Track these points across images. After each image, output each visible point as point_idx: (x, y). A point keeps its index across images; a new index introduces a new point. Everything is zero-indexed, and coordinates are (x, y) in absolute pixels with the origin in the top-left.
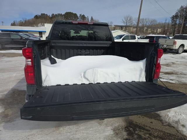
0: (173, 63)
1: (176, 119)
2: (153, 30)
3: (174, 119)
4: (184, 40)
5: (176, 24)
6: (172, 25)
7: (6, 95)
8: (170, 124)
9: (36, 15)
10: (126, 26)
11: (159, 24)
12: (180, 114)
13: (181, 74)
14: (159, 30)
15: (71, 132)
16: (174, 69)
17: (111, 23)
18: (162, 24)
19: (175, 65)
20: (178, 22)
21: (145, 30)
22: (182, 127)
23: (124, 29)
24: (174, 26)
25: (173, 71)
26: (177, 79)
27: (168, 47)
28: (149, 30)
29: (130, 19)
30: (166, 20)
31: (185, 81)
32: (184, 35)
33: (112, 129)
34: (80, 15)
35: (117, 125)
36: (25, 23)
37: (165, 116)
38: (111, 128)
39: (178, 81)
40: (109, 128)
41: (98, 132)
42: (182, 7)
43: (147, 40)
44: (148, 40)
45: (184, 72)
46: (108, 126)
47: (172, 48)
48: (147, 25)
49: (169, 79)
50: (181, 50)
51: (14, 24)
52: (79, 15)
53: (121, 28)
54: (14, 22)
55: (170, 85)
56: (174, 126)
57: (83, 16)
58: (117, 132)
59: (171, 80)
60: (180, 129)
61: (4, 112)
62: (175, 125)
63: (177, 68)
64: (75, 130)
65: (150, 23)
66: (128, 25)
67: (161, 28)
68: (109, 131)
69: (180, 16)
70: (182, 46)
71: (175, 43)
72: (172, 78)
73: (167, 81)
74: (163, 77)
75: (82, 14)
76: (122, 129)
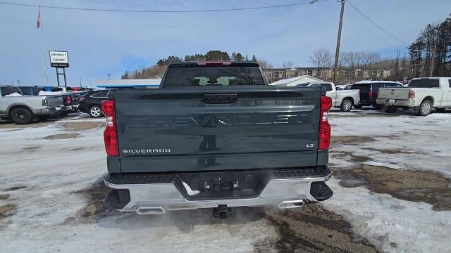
0: (406, 133)
1: (382, 233)
2: (373, 74)
3: (377, 232)
4: (431, 89)
5: (420, 59)
6: (413, 62)
7: (94, 184)
8: (367, 241)
9: (161, 60)
10: (319, 69)
11: (386, 61)
12: (393, 224)
13: (417, 153)
14: (386, 73)
15: (181, 244)
16: (405, 144)
17: (290, 63)
18: (392, 61)
19: (408, 137)
20: (424, 55)
21: (356, 73)
22: (390, 247)
23: (314, 74)
24: (417, 63)
25: (400, 147)
26: (406, 162)
27: (397, 104)
28: (365, 73)
29: (326, 56)
30: (399, 52)
31: (421, 166)
32: (430, 78)
33: (251, 244)
34: (233, 54)
35: (263, 237)
36: (143, 73)
37: (361, 226)
38: (252, 241)
39: (406, 165)
40: (248, 241)
41: (226, 246)
42: (429, 26)
43: (355, 90)
44: (358, 90)
45: (425, 149)
46: (246, 238)
47: (406, 105)
48: (360, 64)
49: (388, 162)
50: (426, 107)
51: (125, 77)
52: (230, 55)
53: (309, 71)
54: (126, 73)
55: (388, 172)
56: (373, 244)
57: (239, 55)
58: (261, 248)
59: (392, 163)
60: (385, 250)
61: (85, 209)
62: (376, 243)
63: (411, 142)
64: (189, 241)
65: (365, 61)
66: (322, 65)
67: (390, 68)
68: (246, 245)
69: (428, 43)
70: (429, 99)
71: (411, 95)
72: (394, 160)
73: (382, 164)
74: (377, 159)
75: (237, 53)
76: (271, 244)
